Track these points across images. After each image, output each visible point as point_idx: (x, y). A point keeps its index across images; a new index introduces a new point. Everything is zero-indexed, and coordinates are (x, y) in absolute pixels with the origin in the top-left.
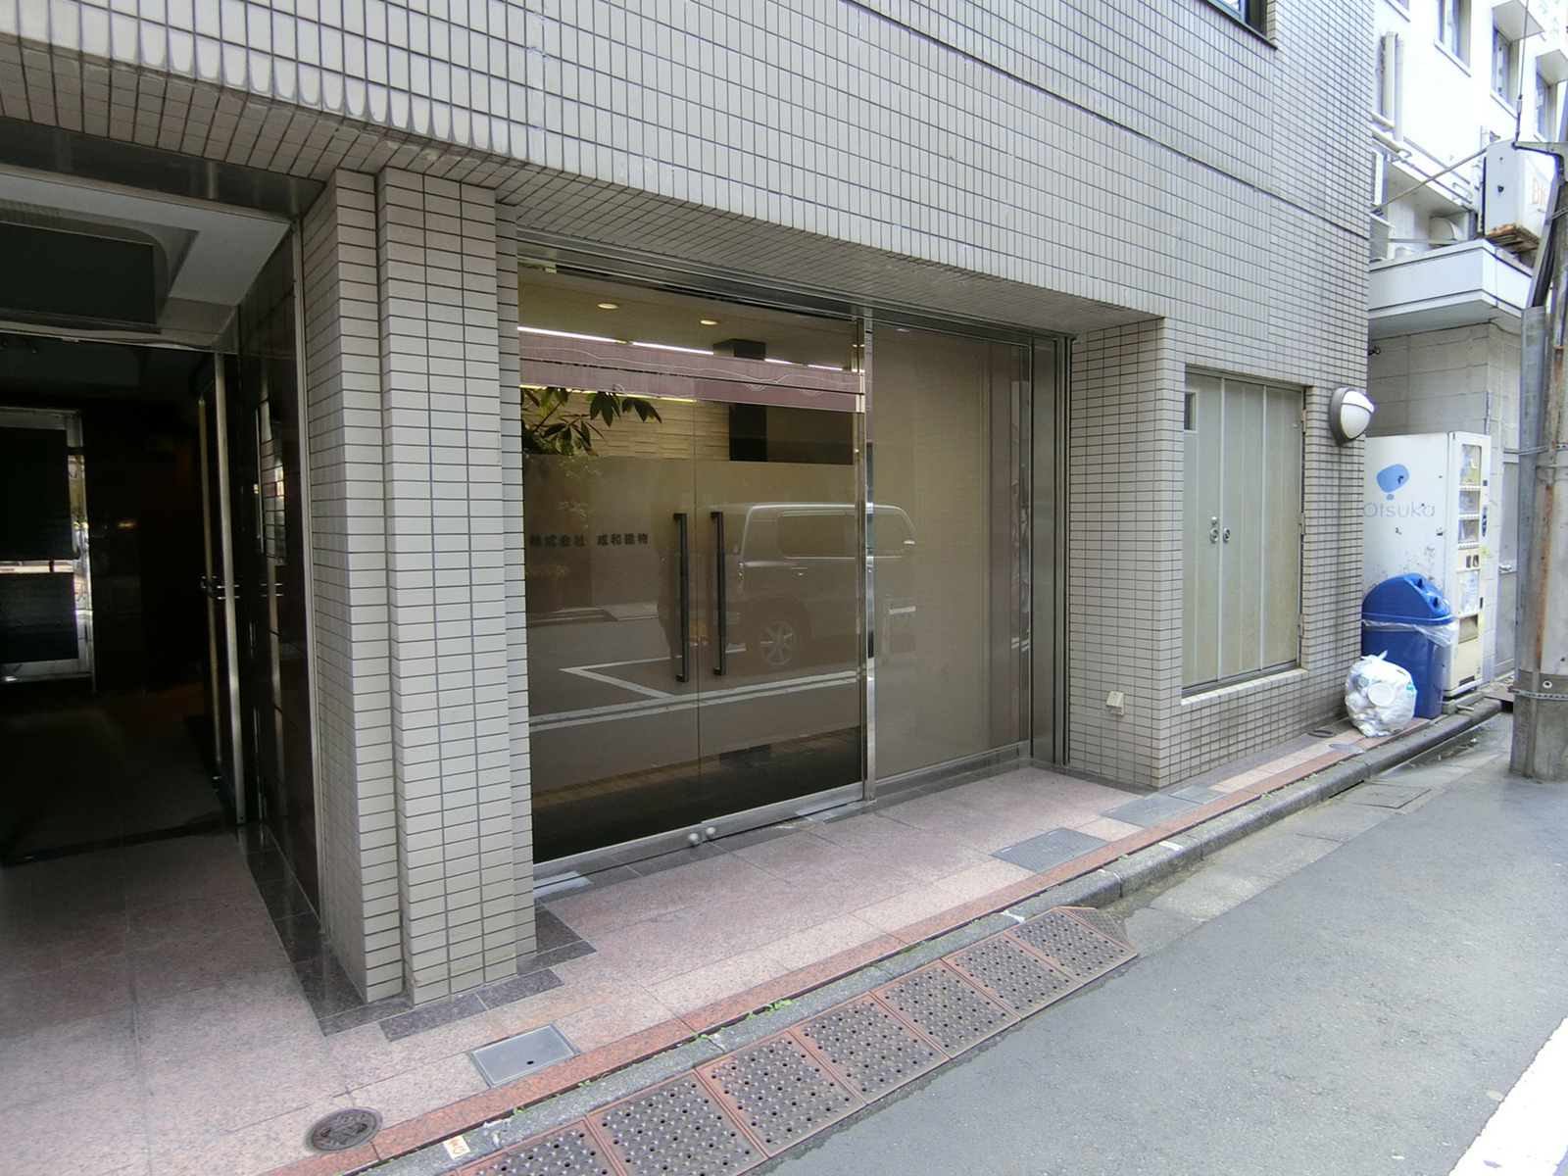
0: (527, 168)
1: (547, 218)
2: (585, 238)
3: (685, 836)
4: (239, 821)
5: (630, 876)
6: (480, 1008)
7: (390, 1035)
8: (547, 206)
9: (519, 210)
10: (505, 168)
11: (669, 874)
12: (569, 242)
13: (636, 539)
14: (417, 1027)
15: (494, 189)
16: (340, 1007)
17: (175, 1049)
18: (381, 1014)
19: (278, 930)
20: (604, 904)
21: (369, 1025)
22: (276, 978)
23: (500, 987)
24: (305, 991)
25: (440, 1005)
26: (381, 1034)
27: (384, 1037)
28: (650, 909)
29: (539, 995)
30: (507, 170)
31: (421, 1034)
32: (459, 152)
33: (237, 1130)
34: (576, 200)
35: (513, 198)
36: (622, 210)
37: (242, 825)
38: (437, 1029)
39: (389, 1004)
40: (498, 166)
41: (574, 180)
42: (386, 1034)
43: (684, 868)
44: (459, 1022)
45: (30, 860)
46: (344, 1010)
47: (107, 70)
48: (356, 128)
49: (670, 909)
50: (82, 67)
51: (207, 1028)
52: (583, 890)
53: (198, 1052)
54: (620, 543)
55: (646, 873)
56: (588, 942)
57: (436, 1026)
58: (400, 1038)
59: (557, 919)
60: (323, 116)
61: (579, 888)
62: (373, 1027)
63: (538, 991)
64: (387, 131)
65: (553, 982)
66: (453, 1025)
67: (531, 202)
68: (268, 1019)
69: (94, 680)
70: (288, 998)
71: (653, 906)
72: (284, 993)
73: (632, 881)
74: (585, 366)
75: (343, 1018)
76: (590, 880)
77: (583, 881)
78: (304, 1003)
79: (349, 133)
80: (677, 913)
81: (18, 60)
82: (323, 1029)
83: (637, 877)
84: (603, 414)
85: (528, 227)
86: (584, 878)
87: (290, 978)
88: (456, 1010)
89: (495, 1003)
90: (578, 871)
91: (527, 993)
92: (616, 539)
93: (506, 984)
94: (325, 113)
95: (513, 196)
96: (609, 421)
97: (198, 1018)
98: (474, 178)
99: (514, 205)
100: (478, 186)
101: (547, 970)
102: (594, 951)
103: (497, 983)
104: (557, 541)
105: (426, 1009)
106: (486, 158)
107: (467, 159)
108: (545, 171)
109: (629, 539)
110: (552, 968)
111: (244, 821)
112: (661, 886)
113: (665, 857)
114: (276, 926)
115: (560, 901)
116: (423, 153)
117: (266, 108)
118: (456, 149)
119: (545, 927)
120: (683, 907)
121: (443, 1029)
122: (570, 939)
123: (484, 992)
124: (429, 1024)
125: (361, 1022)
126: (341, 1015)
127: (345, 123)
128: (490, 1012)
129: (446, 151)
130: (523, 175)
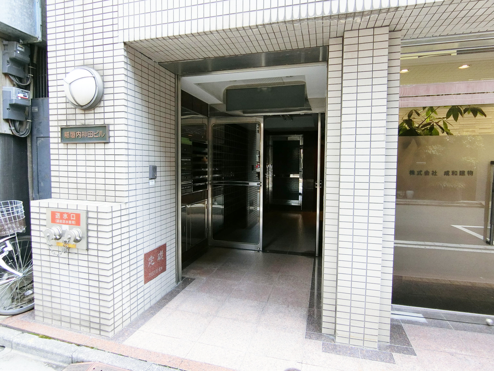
0: (398, 10)
1: (418, 31)
2: (440, 36)
3: (485, 319)
4: (316, 255)
5: (448, 327)
6: (358, 356)
7: (323, 349)
8: (415, 25)
9: (404, 32)
10: (389, 13)
11: (469, 334)
12: (433, 40)
13: (466, 173)
14: (333, 351)
15: (389, 26)
16: (314, 330)
17: (268, 321)
18: (325, 339)
19: (310, 294)
20: (429, 335)
21: (319, 341)
22: (302, 311)
23: (369, 351)
24: (308, 319)
25: (345, 347)
26: (321, 347)
27: (321, 348)
28: (451, 348)
29: (383, 363)
30: (390, 15)
31: (333, 354)
32: (367, 14)
33: (269, 357)
34: (428, 18)
35: (398, 27)
36: (454, 14)
37: (317, 257)
38: (339, 356)
39: (329, 337)
40: (386, 14)
41: (423, 7)
42: (323, 348)
43: (480, 335)
44: (348, 357)
45: (268, 252)
46: (315, 332)
47: (257, 29)
48: (328, 19)
49: (463, 352)
50: (252, 31)
51: (279, 318)
52: (422, 324)
53: (273, 325)
54: (457, 175)
55: (457, 329)
56: (415, 350)
57: (340, 354)
58: (326, 352)
59: (405, 332)
60: (316, 19)
61: (420, 323)
62: (320, 343)
63: (383, 361)
64: (339, 16)
65: (391, 360)
66: (345, 357)
67: (407, 26)
68: (294, 324)
69: (301, 207)
70: (302, 319)
71: (454, 347)
72: (302, 317)
73: (448, 330)
74: (442, 95)
75: (313, 334)
76: (427, 321)
77: (423, 320)
78: (305, 323)
79: (327, 22)
80: (466, 356)
81: (240, 36)
82: (306, 335)
83: (451, 329)
84: (453, 116)
85: (410, 39)
86: (424, 319)
87: (306, 312)
88: (349, 352)
89: (364, 357)
90: (423, 315)
91: (378, 359)
92: (454, 173)
93: (372, 351)
94: (317, 18)
95: (398, 26)
96: (456, 118)
97: (278, 314)
98: (379, 24)
99: (401, 30)
100: (381, 27)
101: (391, 354)
102: (415, 355)
103: (368, 349)
104: (423, 173)
105: (339, 346)
106: (379, 12)
107: (372, 16)
108: (408, 8)
109: (462, 173)
110: (394, 354)
111: (318, 256)
112: (462, 339)
113: (470, 324)
114: (310, 293)
115: (409, 325)
116: (355, 20)
117: (299, 24)
118: (366, 13)
119: (398, 334)
120: (471, 354)
121: (341, 357)
122: (407, 345)
123: (362, 349)
124: (338, 352)
125: (317, 339)
126: (313, 333)
127: (324, 19)
128: (361, 359)
129: (362, 16)
130: (398, 14)
